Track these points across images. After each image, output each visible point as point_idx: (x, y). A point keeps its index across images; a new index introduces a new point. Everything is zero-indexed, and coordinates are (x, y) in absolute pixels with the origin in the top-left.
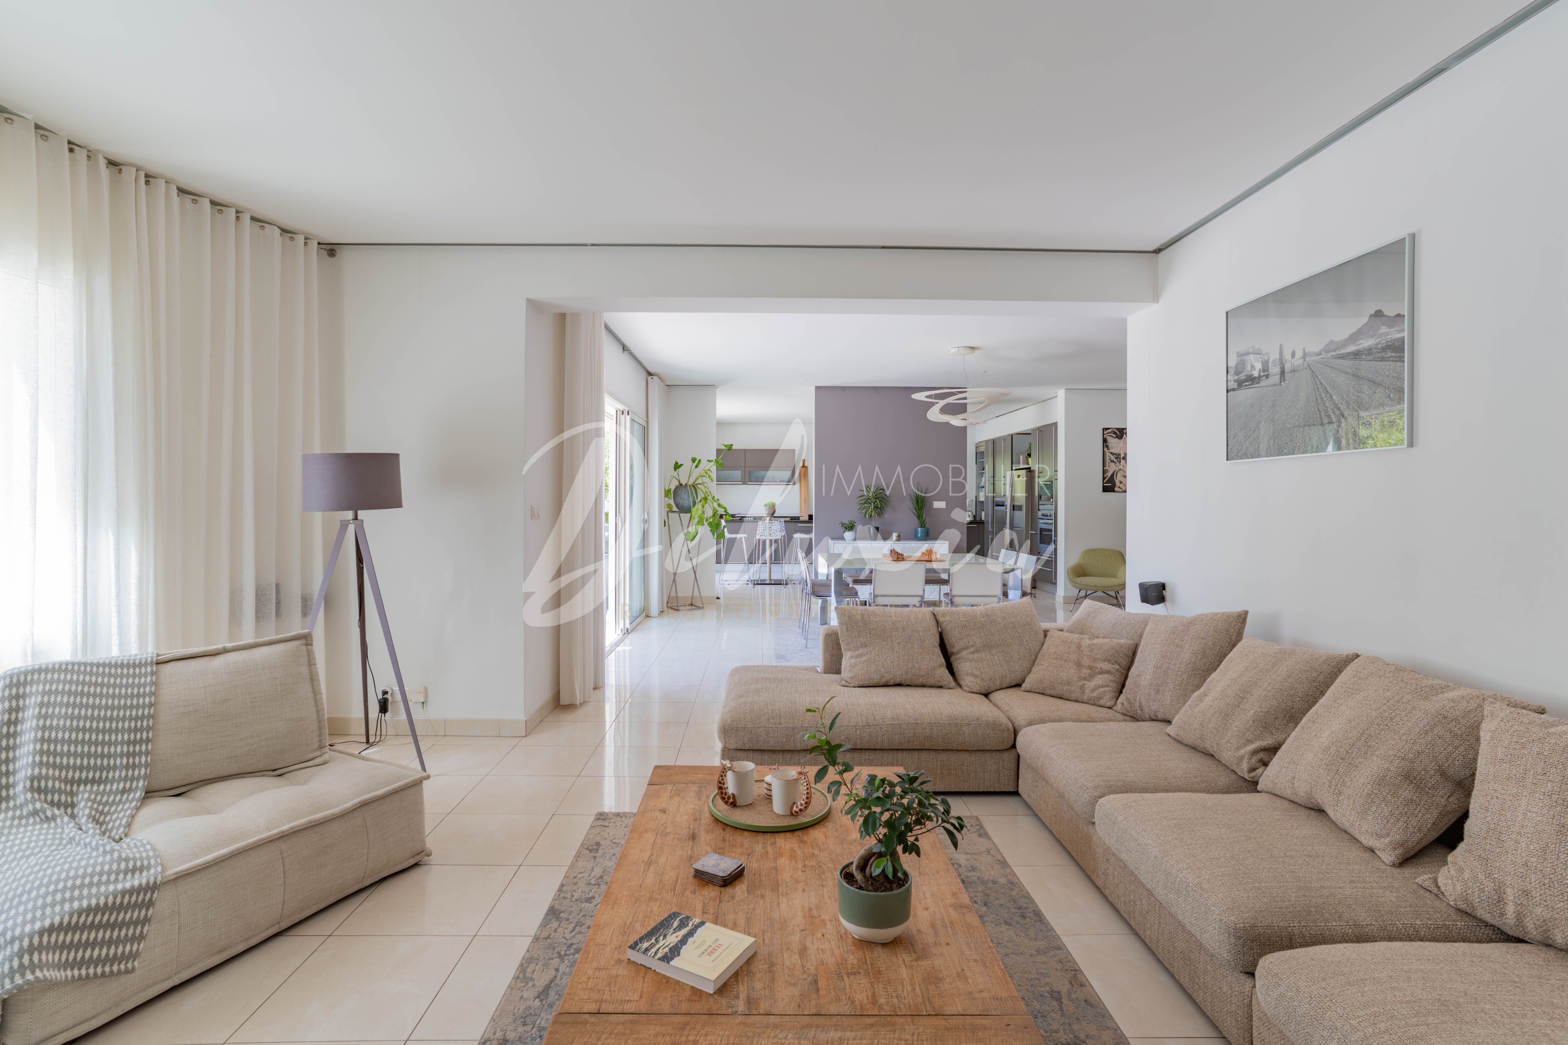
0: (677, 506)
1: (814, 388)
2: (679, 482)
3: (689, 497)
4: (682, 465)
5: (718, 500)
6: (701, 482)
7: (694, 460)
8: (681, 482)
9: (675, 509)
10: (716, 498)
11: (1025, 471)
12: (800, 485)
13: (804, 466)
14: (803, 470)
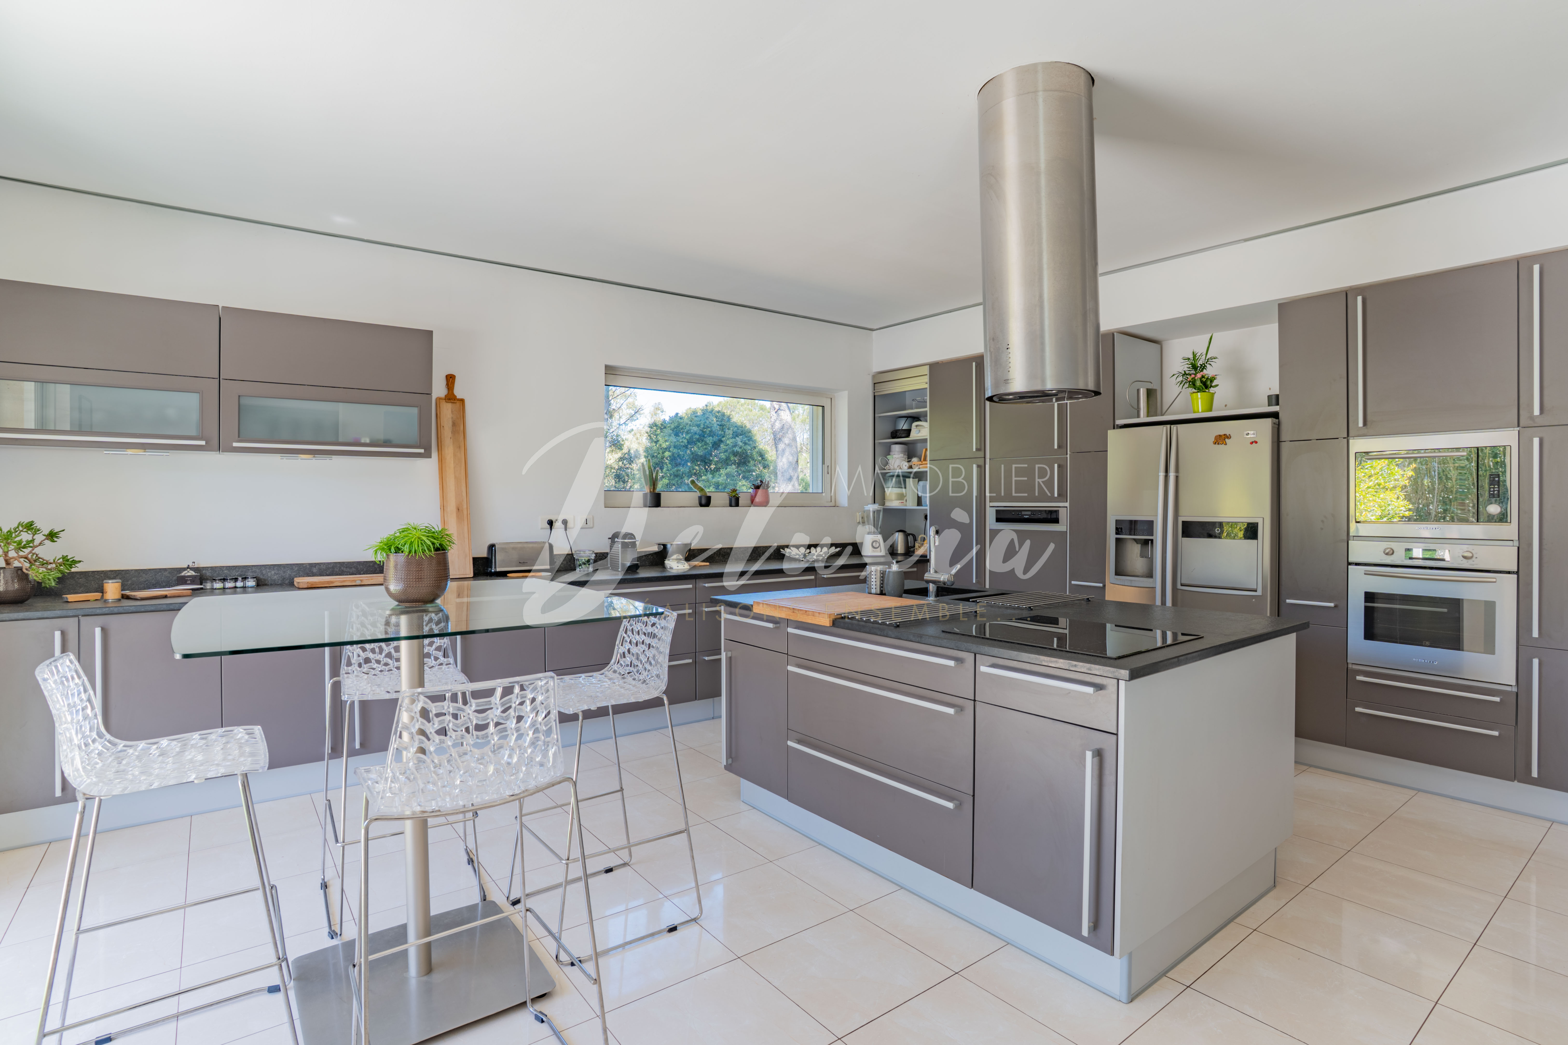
12: (441, 461)
13: (450, 397)
14: (447, 409)
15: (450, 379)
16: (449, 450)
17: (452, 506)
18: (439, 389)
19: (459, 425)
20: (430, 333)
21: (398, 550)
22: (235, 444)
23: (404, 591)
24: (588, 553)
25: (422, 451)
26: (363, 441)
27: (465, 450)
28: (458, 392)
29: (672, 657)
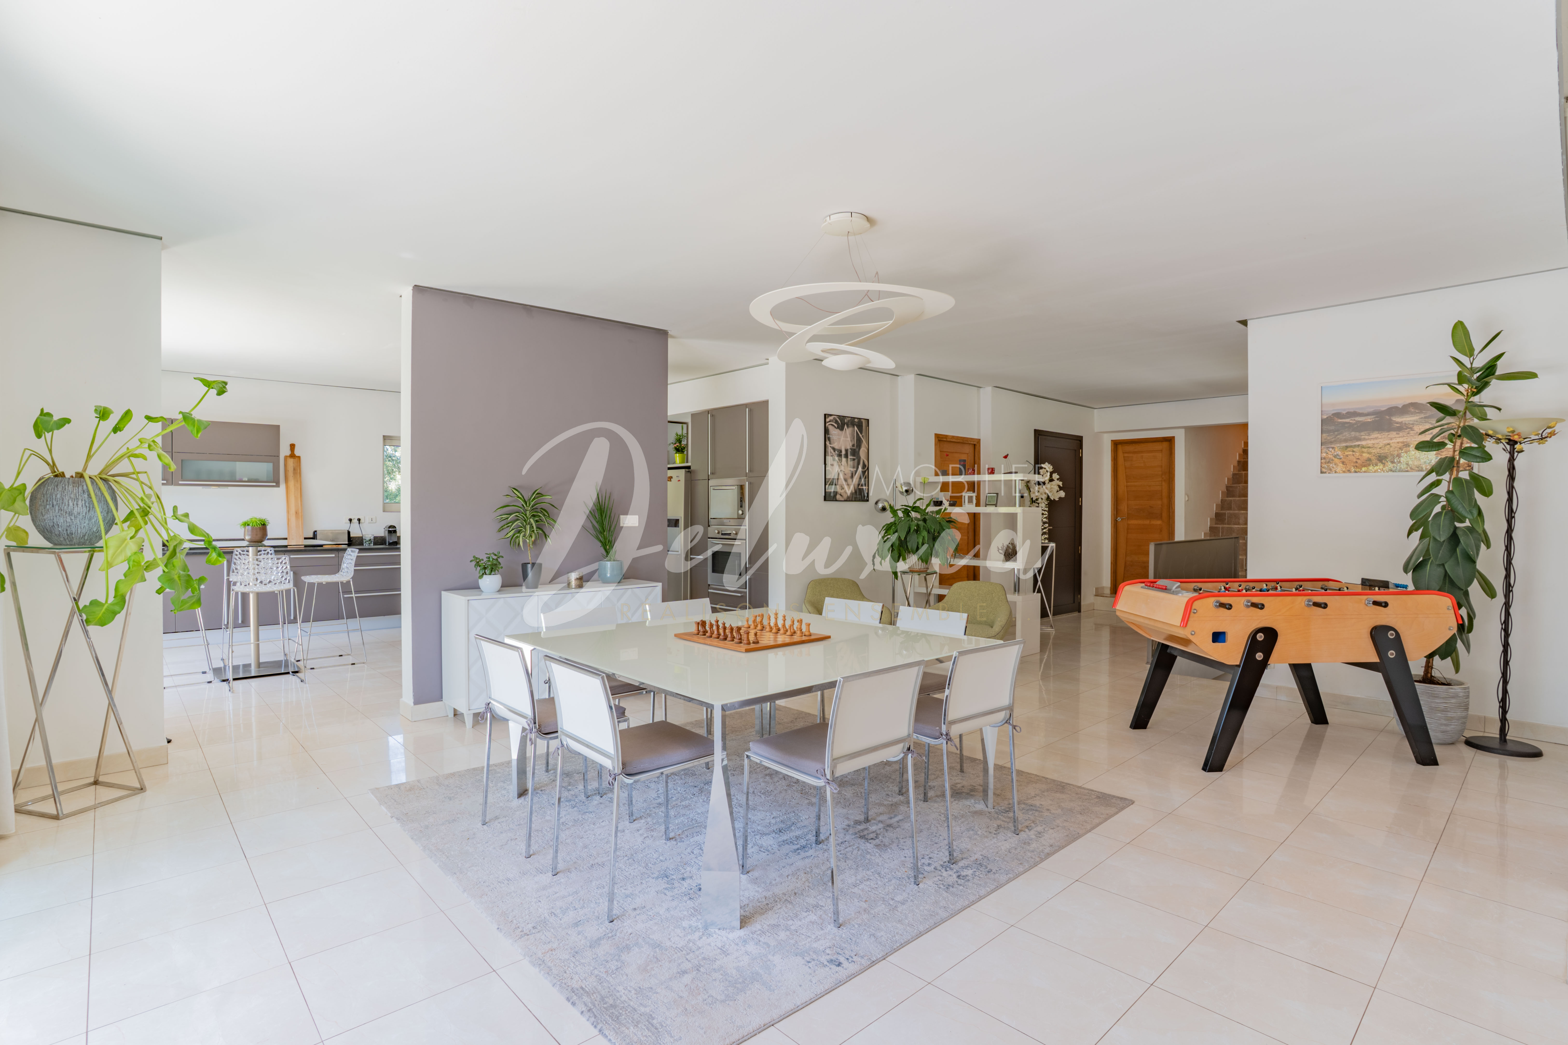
0: (46, 532)
1: (407, 293)
2: (53, 466)
3: (91, 507)
4: (65, 421)
5: (187, 515)
6: (129, 469)
7: (103, 414)
8: (61, 468)
9: (36, 539)
10: (180, 512)
11: (683, 471)
12: (287, 488)
13: (293, 456)
14: (291, 462)
15: (292, 446)
16: (292, 483)
17: (293, 511)
18: (285, 451)
19: (297, 470)
20: (277, 428)
21: (248, 525)
22: (180, 482)
23: (250, 539)
24: (370, 536)
25: (275, 484)
26: (244, 480)
27: (301, 482)
28: (297, 453)
29: (356, 565)
